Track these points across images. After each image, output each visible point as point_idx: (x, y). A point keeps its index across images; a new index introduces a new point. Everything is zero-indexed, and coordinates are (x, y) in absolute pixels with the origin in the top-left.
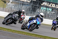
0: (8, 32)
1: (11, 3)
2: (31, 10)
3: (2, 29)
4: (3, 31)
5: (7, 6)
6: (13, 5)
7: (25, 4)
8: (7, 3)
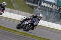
0: (33, 39)
1: (39, 9)
2: (59, 18)
3: (27, 35)
4: (28, 37)
5: (35, 12)
6: (41, 12)
7: (53, 11)
8: (34, 9)
